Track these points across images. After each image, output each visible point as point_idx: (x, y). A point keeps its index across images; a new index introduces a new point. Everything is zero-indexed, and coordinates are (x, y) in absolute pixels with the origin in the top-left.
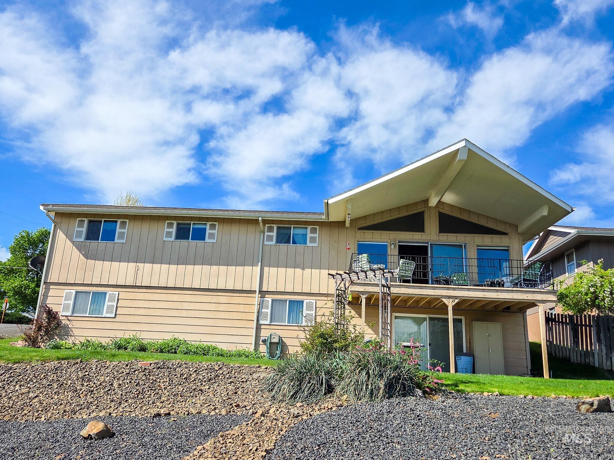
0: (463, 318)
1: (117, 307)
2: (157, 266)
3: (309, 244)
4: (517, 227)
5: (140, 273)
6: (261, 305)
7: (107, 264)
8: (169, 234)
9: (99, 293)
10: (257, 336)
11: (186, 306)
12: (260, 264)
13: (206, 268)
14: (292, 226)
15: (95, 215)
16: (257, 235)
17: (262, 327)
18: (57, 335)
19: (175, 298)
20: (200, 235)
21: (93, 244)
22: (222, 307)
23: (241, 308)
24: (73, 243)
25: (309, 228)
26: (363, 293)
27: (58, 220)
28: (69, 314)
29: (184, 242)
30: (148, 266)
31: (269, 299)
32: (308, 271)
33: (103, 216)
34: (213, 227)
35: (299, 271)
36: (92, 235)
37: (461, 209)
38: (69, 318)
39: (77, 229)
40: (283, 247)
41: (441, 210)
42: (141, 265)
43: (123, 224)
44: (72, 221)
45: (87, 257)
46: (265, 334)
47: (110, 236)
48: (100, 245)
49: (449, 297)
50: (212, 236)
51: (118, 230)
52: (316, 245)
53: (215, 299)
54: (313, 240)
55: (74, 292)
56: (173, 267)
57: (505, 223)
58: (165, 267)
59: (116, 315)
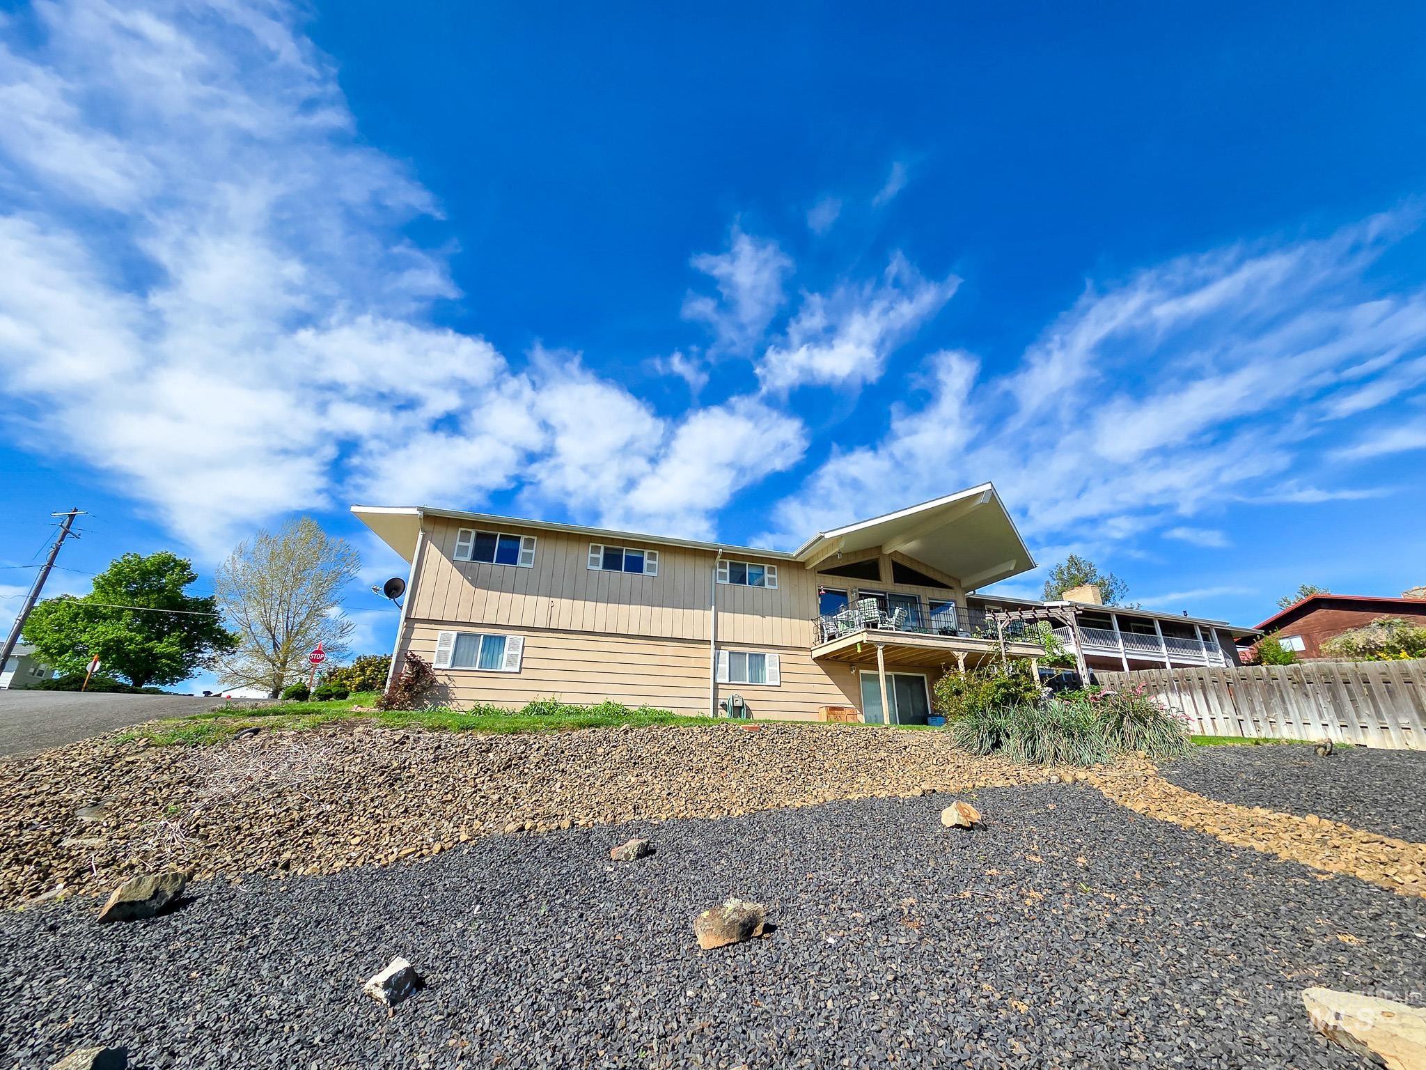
0: (925, 675)
1: (522, 658)
2: (579, 604)
3: (767, 586)
4: (960, 581)
5: (555, 611)
6: (717, 659)
7: (506, 596)
8: (594, 562)
9: (495, 637)
10: (716, 699)
11: (620, 658)
12: (713, 607)
13: (646, 609)
14: (747, 563)
15: (486, 525)
16: (708, 571)
17: (720, 686)
18: (428, 699)
19: (605, 646)
20: (635, 565)
21: (484, 566)
22: (669, 661)
23: (692, 662)
24: (453, 562)
25: (766, 567)
26: (879, 643)
27: (429, 528)
28: (448, 666)
29: (614, 573)
30: (566, 603)
31: (724, 654)
32: (768, 618)
33: (499, 527)
34: (652, 556)
35: (758, 618)
36: (482, 552)
37: (911, 559)
38: (448, 673)
39: (458, 543)
40: (739, 587)
41: (894, 559)
42: (556, 601)
43: (529, 542)
44: (450, 531)
45: (475, 583)
46: (724, 695)
47: (509, 557)
48: (494, 568)
49: (959, 650)
50: (651, 567)
51: (522, 550)
52: (776, 588)
53: (658, 650)
54: (772, 581)
55: (454, 635)
56: (602, 606)
57: (950, 577)
58: (590, 605)
59: (521, 668)
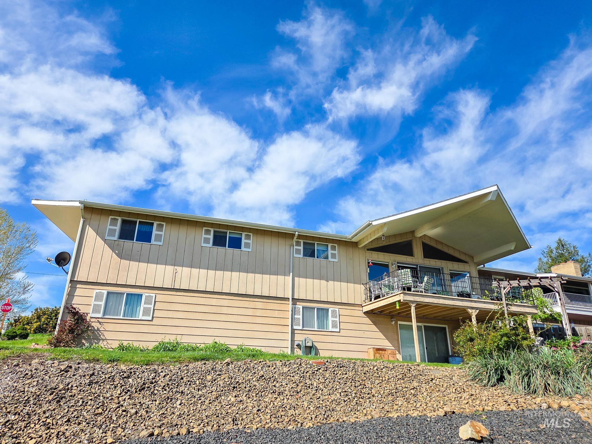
0: (446, 326)
1: (154, 310)
2: (195, 271)
3: (330, 259)
4: (473, 258)
5: (178, 276)
6: (294, 312)
7: (143, 265)
8: (207, 241)
9: (135, 294)
10: (293, 341)
11: (225, 310)
12: (291, 274)
13: (243, 275)
14: (316, 242)
15: (129, 214)
16: (287, 248)
17: (296, 332)
18: (85, 339)
19: (214, 302)
20: (236, 244)
21: (128, 243)
22: (259, 313)
24: (105, 241)
25: (330, 245)
26: (413, 302)
27: (88, 216)
28: (100, 315)
29: (221, 249)
30: (186, 270)
31: (300, 306)
32: (331, 283)
33: (138, 215)
34: (248, 237)
35: (324, 282)
37: (437, 241)
38: (100, 320)
40: (310, 259)
41: (424, 241)
42: (179, 269)
43: (160, 226)
44: (103, 218)
45: (121, 256)
46: (299, 338)
47: (145, 237)
48: (135, 245)
49: (472, 308)
50: (247, 245)
51: (155, 232)
52: (336, 260)
53: (252, 305)
54: (333, 256)
55: (105, 292)
56: (211, 273)
57: (465, 254)
58: (203, 271)
59: (153, 317)
